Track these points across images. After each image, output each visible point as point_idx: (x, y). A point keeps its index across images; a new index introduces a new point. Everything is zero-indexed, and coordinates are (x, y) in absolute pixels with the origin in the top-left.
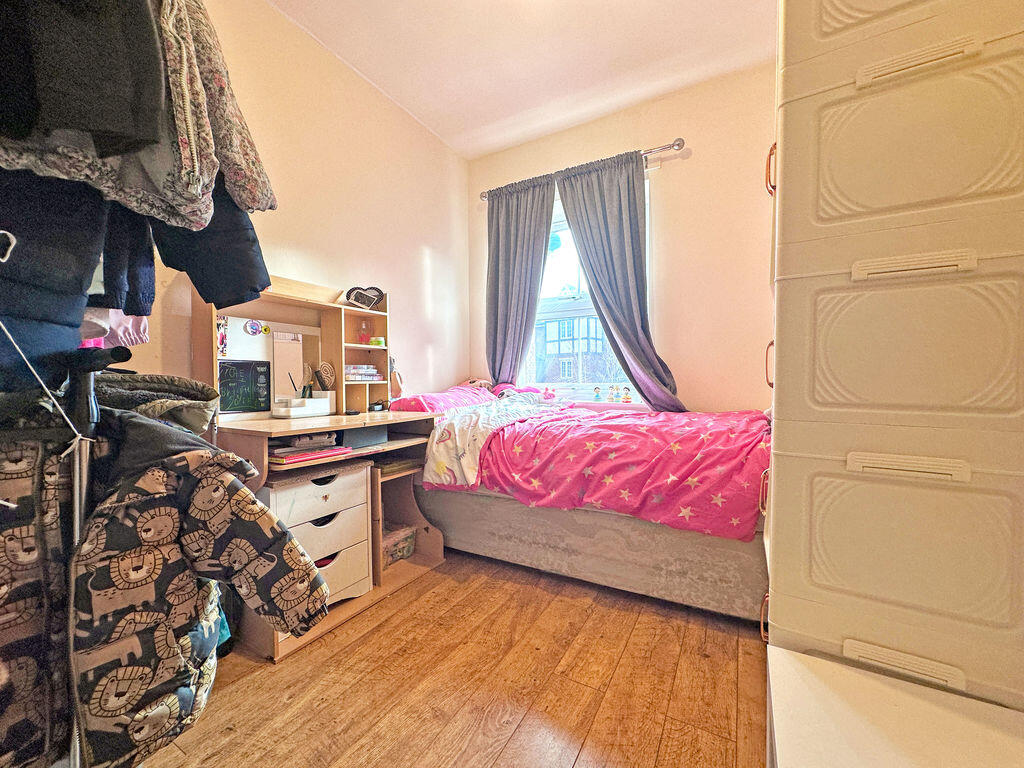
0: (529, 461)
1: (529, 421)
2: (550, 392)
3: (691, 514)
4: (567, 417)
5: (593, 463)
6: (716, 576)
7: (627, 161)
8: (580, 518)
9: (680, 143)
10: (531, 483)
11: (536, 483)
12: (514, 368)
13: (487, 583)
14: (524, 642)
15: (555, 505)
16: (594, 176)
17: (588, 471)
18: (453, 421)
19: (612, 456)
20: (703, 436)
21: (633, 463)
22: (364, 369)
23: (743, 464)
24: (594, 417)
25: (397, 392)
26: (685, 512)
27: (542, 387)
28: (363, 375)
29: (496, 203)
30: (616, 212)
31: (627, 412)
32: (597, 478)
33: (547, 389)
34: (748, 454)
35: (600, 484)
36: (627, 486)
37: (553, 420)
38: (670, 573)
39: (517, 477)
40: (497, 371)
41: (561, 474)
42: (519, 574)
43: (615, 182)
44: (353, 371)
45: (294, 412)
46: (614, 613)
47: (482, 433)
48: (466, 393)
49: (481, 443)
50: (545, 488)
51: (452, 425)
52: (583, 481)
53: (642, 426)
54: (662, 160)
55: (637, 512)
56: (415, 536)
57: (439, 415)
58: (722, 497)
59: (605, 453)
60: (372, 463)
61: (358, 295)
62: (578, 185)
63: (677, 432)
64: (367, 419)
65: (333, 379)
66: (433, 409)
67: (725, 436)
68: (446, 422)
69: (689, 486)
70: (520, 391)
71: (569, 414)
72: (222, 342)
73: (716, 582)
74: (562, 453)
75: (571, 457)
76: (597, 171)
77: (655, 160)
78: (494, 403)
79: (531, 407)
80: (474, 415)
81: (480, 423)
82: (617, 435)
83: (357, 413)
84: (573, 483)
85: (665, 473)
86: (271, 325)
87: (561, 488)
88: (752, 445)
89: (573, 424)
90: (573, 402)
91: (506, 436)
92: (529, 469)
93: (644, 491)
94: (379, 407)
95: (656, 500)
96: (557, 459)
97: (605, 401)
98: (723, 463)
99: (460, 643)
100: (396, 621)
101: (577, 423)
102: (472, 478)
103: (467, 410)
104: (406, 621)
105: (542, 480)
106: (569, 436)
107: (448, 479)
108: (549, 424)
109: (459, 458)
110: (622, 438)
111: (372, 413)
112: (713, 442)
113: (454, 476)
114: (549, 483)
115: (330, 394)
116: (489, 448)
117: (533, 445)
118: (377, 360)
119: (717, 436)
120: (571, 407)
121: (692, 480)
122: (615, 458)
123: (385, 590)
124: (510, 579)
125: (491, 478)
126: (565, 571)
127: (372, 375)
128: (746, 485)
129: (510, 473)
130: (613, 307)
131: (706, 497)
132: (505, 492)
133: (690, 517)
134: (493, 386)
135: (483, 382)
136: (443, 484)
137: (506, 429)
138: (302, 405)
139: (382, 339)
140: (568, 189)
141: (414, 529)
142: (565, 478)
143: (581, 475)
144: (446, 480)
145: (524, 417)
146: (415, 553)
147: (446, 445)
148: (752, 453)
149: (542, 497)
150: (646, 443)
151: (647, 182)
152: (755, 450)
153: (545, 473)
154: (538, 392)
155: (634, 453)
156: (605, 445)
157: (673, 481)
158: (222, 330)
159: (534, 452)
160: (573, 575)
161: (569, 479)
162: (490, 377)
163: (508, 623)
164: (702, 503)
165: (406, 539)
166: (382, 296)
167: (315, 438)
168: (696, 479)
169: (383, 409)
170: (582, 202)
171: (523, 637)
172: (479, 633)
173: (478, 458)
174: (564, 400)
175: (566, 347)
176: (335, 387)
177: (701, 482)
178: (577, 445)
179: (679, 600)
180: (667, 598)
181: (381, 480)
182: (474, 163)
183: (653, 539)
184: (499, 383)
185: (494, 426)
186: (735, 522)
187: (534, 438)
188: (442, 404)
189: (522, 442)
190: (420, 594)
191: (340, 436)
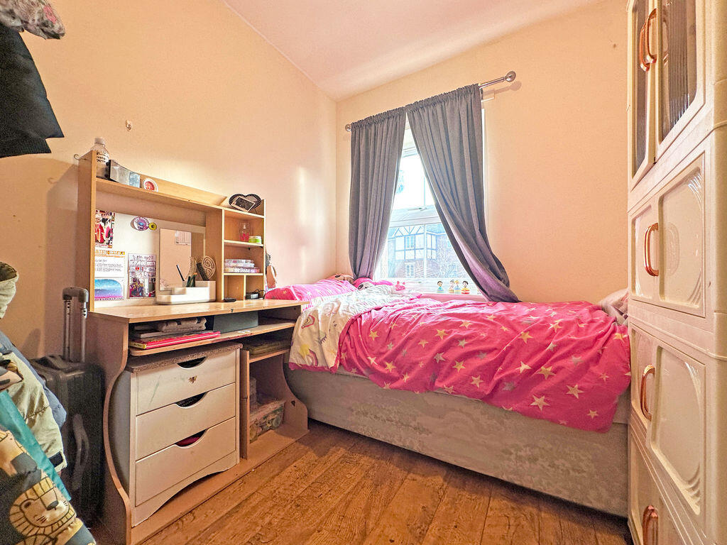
0: (384, 345)
1: (384, 309)
2: (401, 284)
3: (545, 404)
4: (417, 306)
5: (444, 349)
6: (568, 465)
7: (467, 93)
8: (430, 399)
9: (512, 76)
10: (385, 366)
11: (390, 366)
12: (371, 265)
13: (344, 456)
14: (378, 531)
15: (408, 388)
16: (438, 107)
17: (440, 357)
18: (318, 309)
19: (463, 343)
20: (552, 326)
21: (484, 351)
22: (243, 263)
23: (599, 356)
24: (440, 306)
25: (272, 283)
26: (539, 402)
27: (394, 281)
28: (242, 268)
29: (358, 132)
30: (457, 134)
31: (468, 302)
32: (448, 364)
33: (398, 282)
34: (604, 345)
35: (452, 370)
36: (479, 373)
37: (405, 309)
38: (519, 458)
39: (373, 360)
40: (358, 267)
41: (414, 360)
42: (374, 448)
43: (456, 111)
44: (232, 264)
45: (174, 299)
46: (466, 495)
47: (342, 320)
48: (332, 285)
49: (341, 328)
50: (399, 372)
51: (316, 311)
52: (434, 366)
53: (490, 315)
54: (495, 92)
55: (487, 399)
56: (283, 410)
57: (306, 303)
58: (579, 389)
59: (455, 340)
60: (241, 346)
61: (238, 200)
62: (425, 114)
63: (525, 321)
64: (243, 305)
65: (214, 270)
66: (301, 298)
67: (575, 325)
68: (311, 309)
69: (542, 376)
70: (376, 284)
71: (418, 303)
72: (108, 235)
73: (568, 471)
74: (415, 339)
75: (423, 343)
76: (441, 102)
77: (489, 93)
78: (354, 293)
79: (385, 297)
80: (335, 303)
81: (340, 311)
82: (467, 323)
83: (233, 300)
84: (426, 368)
85: (516, 362)
86: (158, 222)
87: (414, 373)
88: (607, 335)
89: (423, 312)
90: (421, 293)
91: (363, 322)
92: (384, 353)
93: (496, 378)
94: (256, 295)
95: (507, 387)
96: (409, 345)
97: (446, 292)
98: (578, 354)
99: (315, 530)
100: (255, 501)
101: (426, 312)
102: (332, 361)
103: (331, 299)
104: (265, 500)
105: (395, 364)
106: (421, 323)
107: (311, 360)
108: (401, 312)
109: (320, 343)
110: (471, 326)
111: (249, 301)
112: (564, 332)
113: (317, 359)
114: (402, 368)
115: (211, 284)
116: (348, 333)
117: (387, 331)
118: (255, 255)
119: (566, 326)
120: (419, 297)
121: (546, 370)
122: (466, 345)
123: (252, 462)
124: (365, 453)
125: (349, 361)
126: (416, 448)
127: (250, 268)
128: (605, 377)
129: (366, 356)
130: (454, 212)
131: (562, 388)
132: (362, 373)
133: (544, 406)
134: (354, 280)
135: (346, 276)
136: (306, 365)
137: (363, 316)
138: (183, 293)
139: (259, 238)
140: (416, 118)
141: (282, 403)
142: (417, 363)
143: (433, 360)
144: (309, 361)
145: (379, 305)
146: (283, 423)
147: (310, 330)
148: (608, 344)
149: (396, 379)
150: (495, 331)
151: (483, 110)
152: (611, 341)
153: (399, 357)
154: (390, 284)
155: (483, 341)
156: (455, 333)
157: (526, 371)
158: (109, 225)
159: (389, 337)
160: (424, 452)
161: (421, 365)
162: (352, 273)
163: (363, 506)
164: (557, 395)
165: (275, 412)
166: (259, 201)
167: (184, 324)
168: (550, 369)
169: (259, 297)
170: (428, 127)
171: (377, 524)
172: (334, 519)
173: (338, 342)
174: (412, 291)
175: (410, 255)
176: (216, 278)
177: (555, 371)
178: (429, 332)
179: (530, 486)
180: (517, 483)
181: (249, 361)
182: (341, 103)
183: (502, 423)
184: (359, 277)
185: (353, 313)
186: (593, 414)
187: (388, 324)
188: (309, 293)
189: (378, 327)
190: (283, 468)
191: (211, 322)
